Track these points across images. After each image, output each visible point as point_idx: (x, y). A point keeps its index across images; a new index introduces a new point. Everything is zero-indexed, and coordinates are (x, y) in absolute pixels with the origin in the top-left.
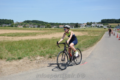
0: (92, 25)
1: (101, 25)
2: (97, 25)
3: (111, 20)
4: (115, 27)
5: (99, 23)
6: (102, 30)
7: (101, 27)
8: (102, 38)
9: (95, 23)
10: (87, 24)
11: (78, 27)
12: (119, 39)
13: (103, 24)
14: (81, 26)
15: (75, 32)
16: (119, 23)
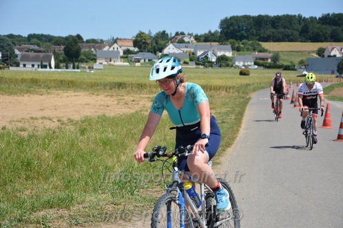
0: (166, 51)
1: (219, 54)
2: (199, 53)
3: (275, 22)
4: (301, 63)
5: (208, 38)
6: (229, 83)
7: (223, 62)
8: (242, 131)
9: (186, 39)
10: (136, 43)
11: (82, 61)
12: (340, 137)
13: (229, 46)
14: (98, 53)
15: (71, 93)
16: (326, 40)
